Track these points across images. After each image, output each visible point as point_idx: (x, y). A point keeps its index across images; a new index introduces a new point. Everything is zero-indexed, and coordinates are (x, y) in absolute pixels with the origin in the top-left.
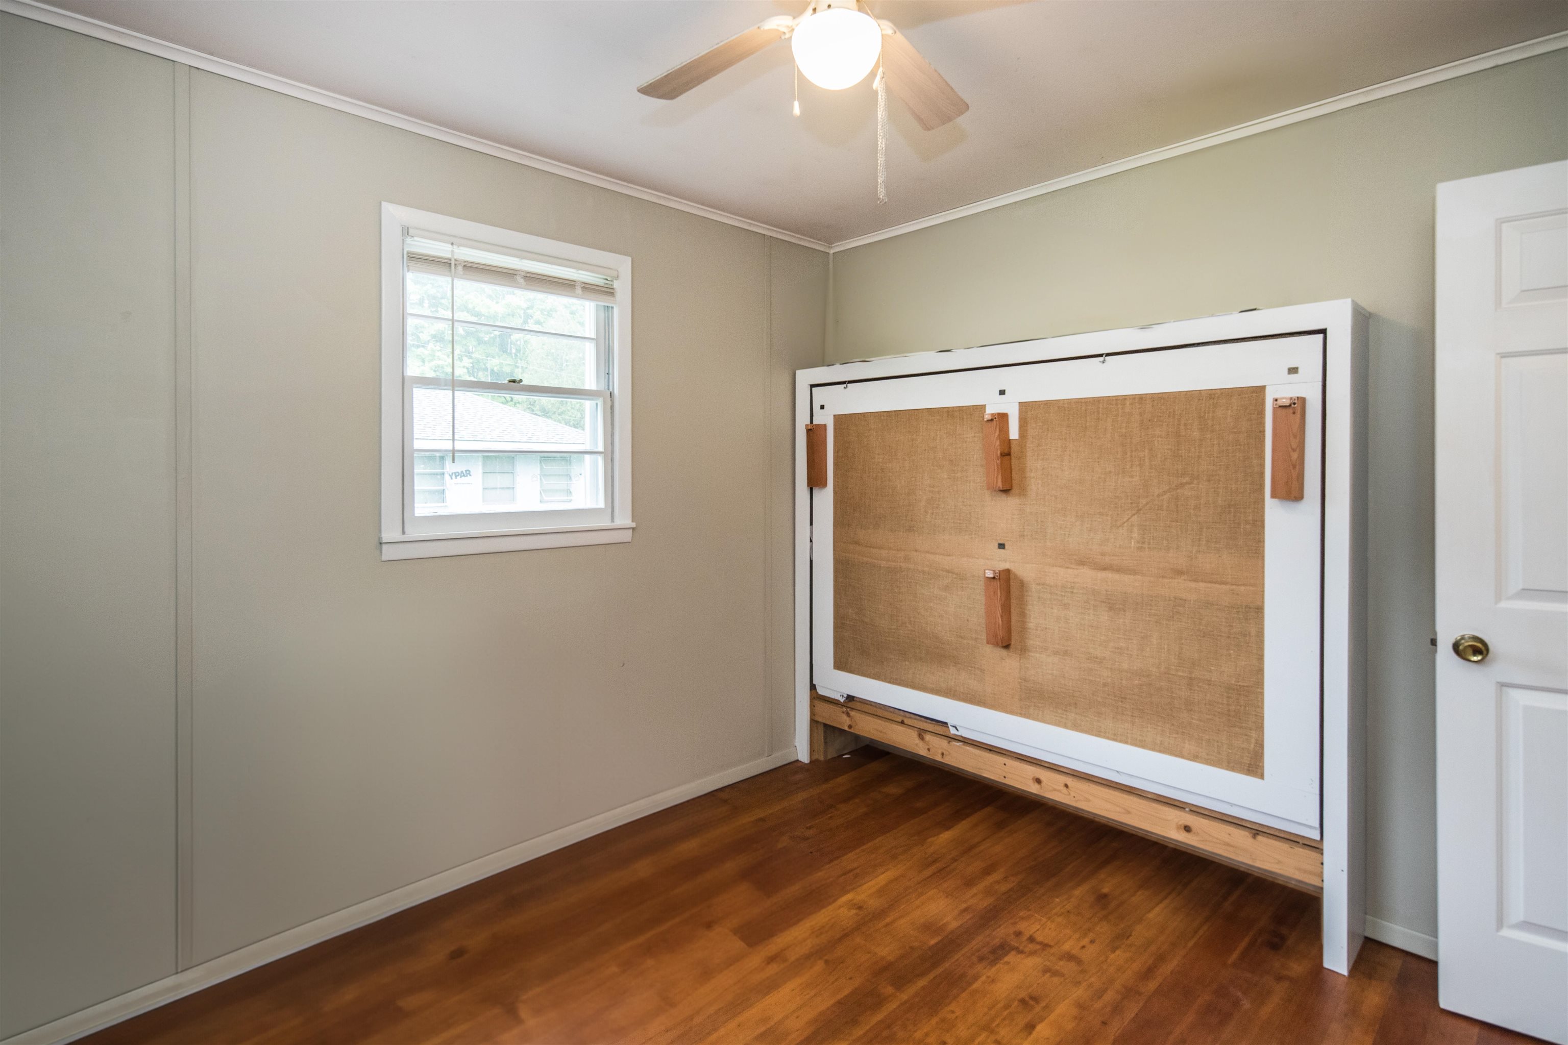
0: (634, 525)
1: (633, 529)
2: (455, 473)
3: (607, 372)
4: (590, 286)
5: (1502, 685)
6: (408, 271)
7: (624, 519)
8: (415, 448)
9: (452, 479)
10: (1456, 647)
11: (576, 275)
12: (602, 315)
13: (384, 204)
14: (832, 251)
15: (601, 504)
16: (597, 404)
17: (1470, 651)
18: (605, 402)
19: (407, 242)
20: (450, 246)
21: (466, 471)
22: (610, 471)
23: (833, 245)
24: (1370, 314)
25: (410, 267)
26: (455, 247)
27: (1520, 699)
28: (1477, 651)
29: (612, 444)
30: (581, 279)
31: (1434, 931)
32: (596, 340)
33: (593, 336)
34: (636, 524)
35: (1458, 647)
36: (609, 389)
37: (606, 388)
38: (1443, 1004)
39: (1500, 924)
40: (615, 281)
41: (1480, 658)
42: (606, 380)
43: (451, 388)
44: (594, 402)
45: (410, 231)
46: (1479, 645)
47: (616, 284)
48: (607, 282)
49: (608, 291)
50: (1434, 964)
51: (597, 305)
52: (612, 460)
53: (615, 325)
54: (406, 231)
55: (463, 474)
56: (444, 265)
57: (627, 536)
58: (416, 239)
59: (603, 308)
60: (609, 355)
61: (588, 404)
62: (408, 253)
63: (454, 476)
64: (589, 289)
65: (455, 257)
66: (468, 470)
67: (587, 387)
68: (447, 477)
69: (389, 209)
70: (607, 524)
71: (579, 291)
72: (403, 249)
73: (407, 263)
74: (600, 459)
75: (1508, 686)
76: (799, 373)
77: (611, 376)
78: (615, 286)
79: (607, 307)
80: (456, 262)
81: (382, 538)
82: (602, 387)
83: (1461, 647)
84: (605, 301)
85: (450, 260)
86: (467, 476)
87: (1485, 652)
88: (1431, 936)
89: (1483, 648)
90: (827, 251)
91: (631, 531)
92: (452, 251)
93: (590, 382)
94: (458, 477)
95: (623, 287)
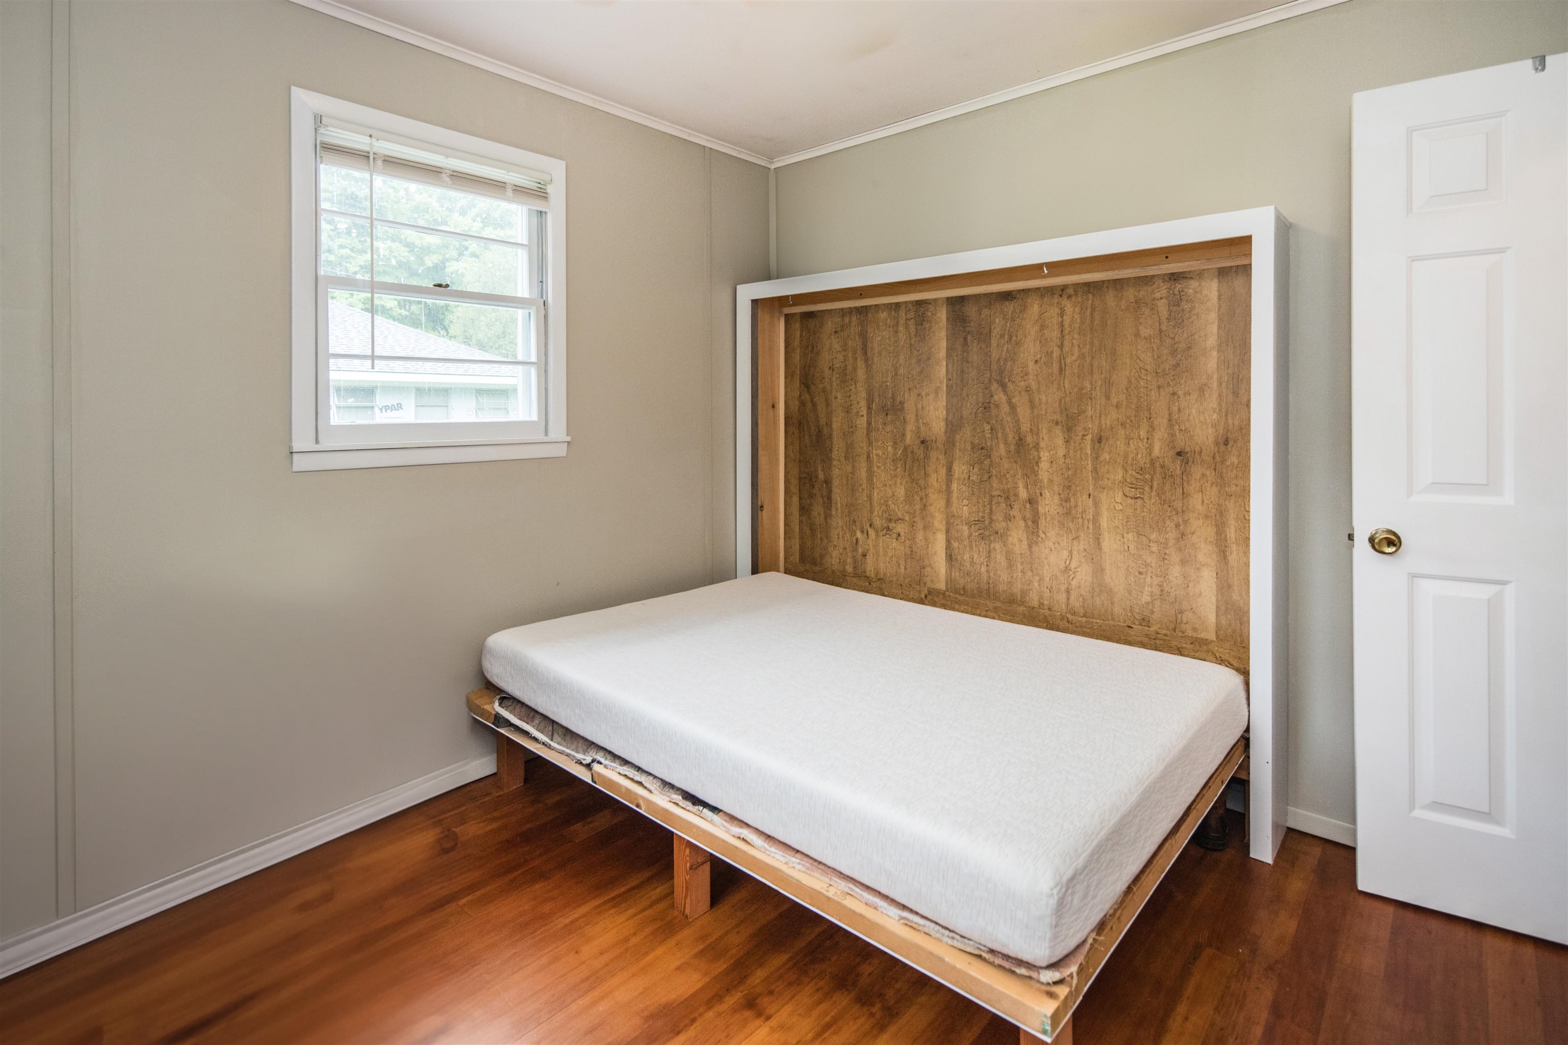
0: (569, 439)
1: (568, 442)
2: (385, 406)
3: (541, 280)
4: (522, 189)
5: (1414, 576)
6: (321, 162)
7: (559, 431)
8: (330, 352)
9: (382, 413)
10: (1372, 540)
11: (506, 177)
12: (535, 221)
13: (293, 88)
14: (773, 167)
15: (535, 418)
16: (530, 314)
17: (1385, 543)
18: (538, 311)
19: (320, 131)
20: (369, 138)
21: (397, 404)
22: (543, 383)
23: (774, 160)
24: (1291, 224)
25: (324, 158)
26: (374, 140)
27: (1429, 588)
28: (1390, 543)
29: (546, 354)
30: (511, 182)
31: (1352, 817)
32: (528, 247)
33: (525, 242)
34: (571, 439)
35: (1374, 541)
36: (542, 298)
37: (539, 296)
38: (1362, 886)
39: (1412, 807)
40: (548, 186)
41: (1394, 549)
42: (540, 288)
43: (370, 290)
44: (527, 311)
45: (324, 119)
46: (1393, 538)
47: (550, 189)
48: (539, 186)
49: (540, 193)
50: (1352, 850)
51: (529, 209)
52: (546, 371)
53: (549, 231)
54: (319, 119)
55: (395, 407)
56: (362, 157)
57: (561, 450)
58: (329, 128)
59: (536, 212)
60: (542, 263)
61: (520, 314)
62: (321, 141)
63: (384, 410)
64: (519, 191)
65: (375, 151)
66: (400, 404)
67: (519, 295)
68: (377, 410)
69: (299, 95)
70: (542, 438)
71: (509, 193)
72: (316, 140)
73: (320, 153)
74: (533, 371)
75: (1418, 577)
76: (740, 288)
77: (544, 284)
78: (548, 191)
79: (541, 212)
80: (375, 156)
81: (292, 447)
82: (536, 294)
83: (1376, 541)
84: (539, 205)
85: (369, 153)
86: (398, 410)
87: (1398, 544)
88: (1351, 824)
89: (1397, 541)
90: (769, 167)
91: (566, 443)
92: (371, 144)
93: (523, 289)
94: (389, 411)
95: (557, 191)
